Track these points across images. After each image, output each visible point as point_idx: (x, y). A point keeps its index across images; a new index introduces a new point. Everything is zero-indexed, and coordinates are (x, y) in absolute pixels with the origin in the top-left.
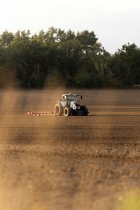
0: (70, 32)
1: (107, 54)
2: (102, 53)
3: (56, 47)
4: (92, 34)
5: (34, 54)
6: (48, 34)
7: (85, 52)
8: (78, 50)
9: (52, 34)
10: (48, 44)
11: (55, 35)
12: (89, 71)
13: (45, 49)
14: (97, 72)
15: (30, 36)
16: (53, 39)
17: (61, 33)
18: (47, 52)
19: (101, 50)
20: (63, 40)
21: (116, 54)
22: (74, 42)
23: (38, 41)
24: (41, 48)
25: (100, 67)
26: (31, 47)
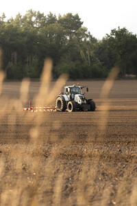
0: (51, 15)
1: (93, 40)
2: (88, 39)
3: (35, 32)
4: (77, 17)
5: (11, 40)
6: (26, 17)
7: (68, 38)
8: (60, 35)
9: (30, 18)
10: (26, 29)
11: (34, 19)
12: (74, 60)
13: (23, 35)
14: (82, 61)
15: (5, 20)
16: (31, 23)
17: (40, 16)
18: (25, 39)
19: (87, 36)
20: (43, 24)
21: (104, 40)
22: (56, 26)
23: (14, 25)
24: (18, 34)
25: (86, 55)
26: (7, 33)
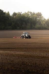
0: (34, 12)
1: (45, 19)
2: (43, 19)
3: (29, 17)
4: (40, 13)
5: (23, 19)
6: (27, 13)
7: (38, 19)
8: (36, 18)
9: (28, 13)
10: (27, 16)
11: (29, 13)
12: (40, 24)
13: (26, 18)
14: (42, 25)
15: (22, 14)
16: (29, 15)
17: (31, 13)
18: (27, 19)
19: (43, 18)
20: (32, 15)
22: (35, 16)
23: (24, 15)
24: (25, 18)
25: (43, 23)
26: (22, 17)
